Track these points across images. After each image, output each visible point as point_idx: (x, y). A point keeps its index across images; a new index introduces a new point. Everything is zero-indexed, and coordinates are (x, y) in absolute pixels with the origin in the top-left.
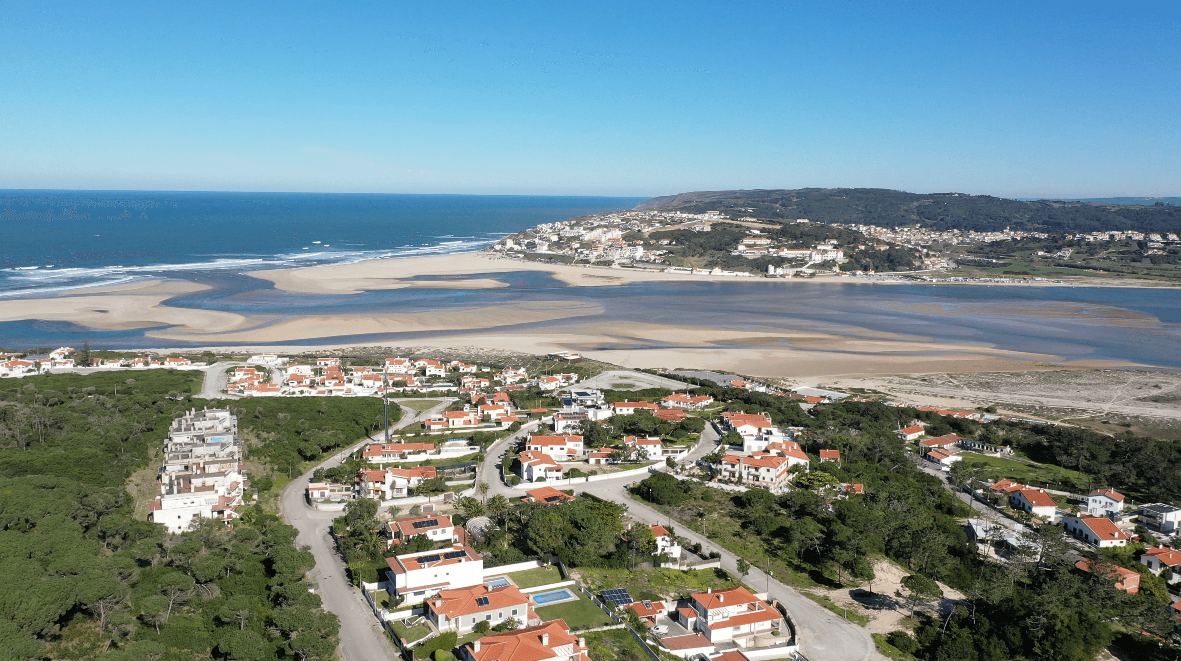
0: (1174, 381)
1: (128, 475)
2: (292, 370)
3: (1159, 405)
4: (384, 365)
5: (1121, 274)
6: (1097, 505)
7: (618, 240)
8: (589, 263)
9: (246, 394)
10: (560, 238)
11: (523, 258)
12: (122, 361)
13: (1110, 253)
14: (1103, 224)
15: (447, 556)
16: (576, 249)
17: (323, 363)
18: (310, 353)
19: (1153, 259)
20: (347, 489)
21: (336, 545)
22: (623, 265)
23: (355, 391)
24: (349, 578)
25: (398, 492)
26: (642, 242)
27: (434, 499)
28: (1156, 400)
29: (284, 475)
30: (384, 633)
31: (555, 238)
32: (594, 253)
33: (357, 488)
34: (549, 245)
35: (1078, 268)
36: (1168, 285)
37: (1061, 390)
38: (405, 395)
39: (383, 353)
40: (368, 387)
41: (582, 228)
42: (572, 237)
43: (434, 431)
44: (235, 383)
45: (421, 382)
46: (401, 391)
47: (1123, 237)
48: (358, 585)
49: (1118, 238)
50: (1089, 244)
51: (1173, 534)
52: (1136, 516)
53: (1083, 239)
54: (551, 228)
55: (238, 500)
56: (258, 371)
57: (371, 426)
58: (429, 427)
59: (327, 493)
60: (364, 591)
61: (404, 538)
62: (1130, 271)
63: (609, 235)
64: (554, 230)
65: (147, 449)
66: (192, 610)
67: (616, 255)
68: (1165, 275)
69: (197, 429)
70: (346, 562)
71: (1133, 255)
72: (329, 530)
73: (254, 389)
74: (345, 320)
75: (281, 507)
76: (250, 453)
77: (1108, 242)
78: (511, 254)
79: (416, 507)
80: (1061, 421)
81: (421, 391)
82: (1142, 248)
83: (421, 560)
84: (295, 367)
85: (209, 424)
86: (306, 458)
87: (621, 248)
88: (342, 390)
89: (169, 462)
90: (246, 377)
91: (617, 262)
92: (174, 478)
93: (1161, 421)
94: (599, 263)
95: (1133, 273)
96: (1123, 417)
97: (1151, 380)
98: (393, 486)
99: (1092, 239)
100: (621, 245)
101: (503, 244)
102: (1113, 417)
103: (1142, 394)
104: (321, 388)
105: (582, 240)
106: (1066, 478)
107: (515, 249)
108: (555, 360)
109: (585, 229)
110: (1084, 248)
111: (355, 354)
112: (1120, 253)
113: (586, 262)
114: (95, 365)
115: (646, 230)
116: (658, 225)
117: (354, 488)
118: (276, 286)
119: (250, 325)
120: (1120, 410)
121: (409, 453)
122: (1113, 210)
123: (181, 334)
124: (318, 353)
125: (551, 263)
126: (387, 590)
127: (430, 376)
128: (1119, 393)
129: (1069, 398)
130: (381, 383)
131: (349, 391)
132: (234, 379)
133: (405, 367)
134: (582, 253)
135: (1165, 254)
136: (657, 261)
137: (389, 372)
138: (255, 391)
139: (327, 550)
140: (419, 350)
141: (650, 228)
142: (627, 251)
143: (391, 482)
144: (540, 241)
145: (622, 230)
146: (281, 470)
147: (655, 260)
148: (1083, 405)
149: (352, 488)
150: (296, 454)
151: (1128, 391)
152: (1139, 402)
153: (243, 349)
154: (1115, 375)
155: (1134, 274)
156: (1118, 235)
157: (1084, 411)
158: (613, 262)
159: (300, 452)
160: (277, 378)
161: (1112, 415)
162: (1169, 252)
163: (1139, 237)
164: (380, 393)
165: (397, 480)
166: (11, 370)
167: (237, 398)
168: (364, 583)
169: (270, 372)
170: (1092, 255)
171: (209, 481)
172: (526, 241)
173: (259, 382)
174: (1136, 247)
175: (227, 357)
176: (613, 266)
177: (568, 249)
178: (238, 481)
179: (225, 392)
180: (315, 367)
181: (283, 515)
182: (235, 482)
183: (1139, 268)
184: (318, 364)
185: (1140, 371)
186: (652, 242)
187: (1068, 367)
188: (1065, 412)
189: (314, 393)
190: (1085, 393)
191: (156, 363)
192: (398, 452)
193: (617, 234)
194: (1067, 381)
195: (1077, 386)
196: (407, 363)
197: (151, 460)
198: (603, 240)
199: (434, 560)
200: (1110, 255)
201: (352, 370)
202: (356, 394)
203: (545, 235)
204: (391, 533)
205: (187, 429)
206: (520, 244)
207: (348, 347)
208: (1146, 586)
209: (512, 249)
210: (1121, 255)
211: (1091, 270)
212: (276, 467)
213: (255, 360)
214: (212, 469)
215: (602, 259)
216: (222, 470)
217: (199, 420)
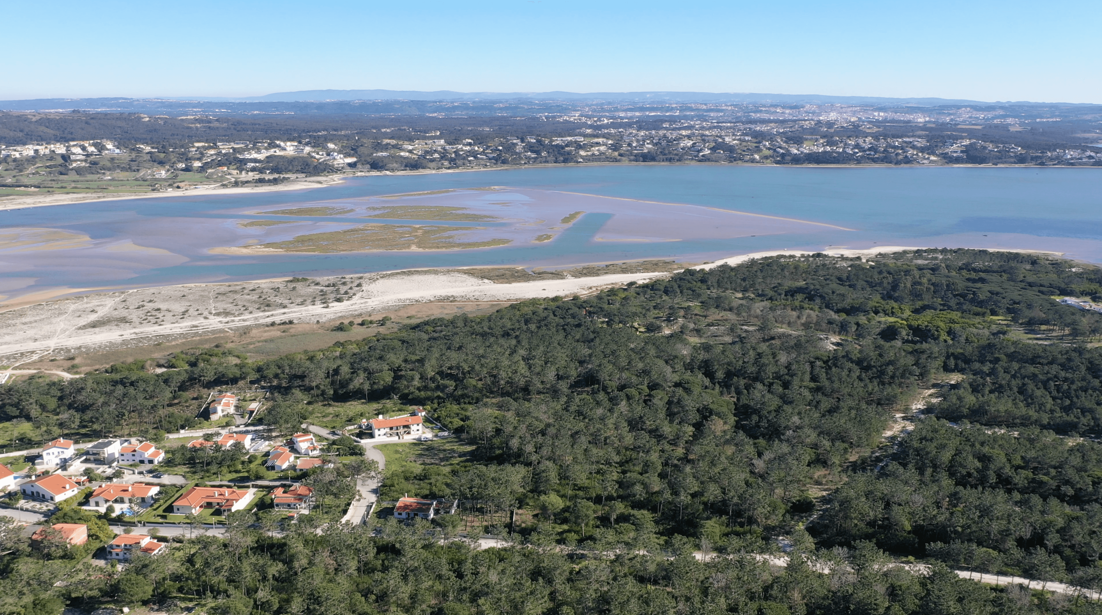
0: (107, 303)
3: (97, 330)
5: (50, 189)
6: (51, 457)
13: (38, 168)
14: (27, 134)
19: (78, 171)
28: (94, 325)
35: (9, 186)
36: (94, 198)
37: (8, 334)
47: (47, 151)
49: (42, 153)
50: (15, 160)
51: (115, 464)
52: (84, 457)
53: (8, 156)
62: (59, 185)
68: (91, 187)
71: (60, 169)
77: (33, 157)
80: (13, 369)
82: (66, 161)
93: (100, 347)
95: (62, 187)
96: (68, 350)
97: (88, 305)
99: (17, 155)
102: (59, 352)
103: (83, 321)
106: (22, 434)
110: (12, 165)
112: (47, 167)
120: (65, 344)
122: (34, 119)
128: (62, 325)
129: (17, 342)
135: (88, 165)
148: (31, 346)
151: (69, 321)
152: (81, 331)
154: (56, 307)
155: (63, 189)
156: (43, 150)
157: (33, 352)
161: (58, 350)
162: (91, 163)
163: (60, 149)
170: (21, 171)
174: (61, 161)
183: (66, 182)
185: (79, 297)
187: (12, 305)
188: (14, 358)
190: (31, 333)
194: (13, 322)
195: (23, 326)
200: (39, 170)
208: (93, 532)
210: (48, 169)
211: (22, 188)
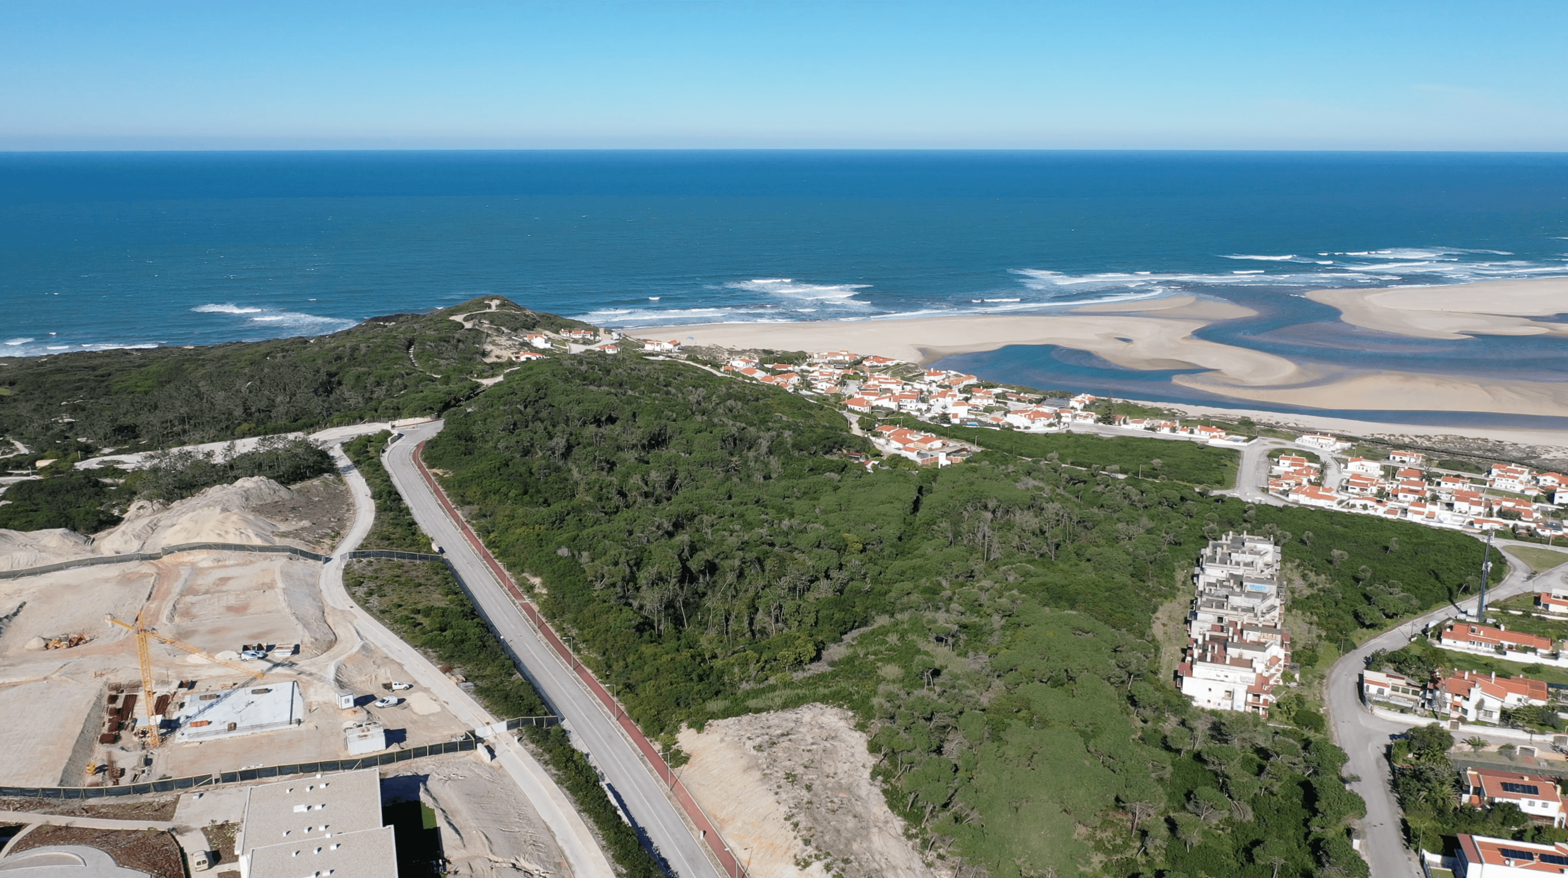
1: (1155, 610)
2: (1354, 466)
4: (1489, 472)
9: (1292, 497)
12: (1147, 423)
15: (1546, 858)
17: (1398, 458)
18: (1381, 436)
20: (1415, 693)
21: (1392, 778)
23: (1441, 518)
24: (1405, 834)
25: (1485, 715)
27: (1537, 738)
29: (1333, 646)
33: (1429, 696)
38: (1514, 534)
39: (1489, 450)
40: (1460, 512)
43: (1553, 614)
44: (1278, 477)
45: (1545, 513)
46: (1511, 526)
48: (1416, 851)
55: (1276, 680)
56: (1310, 461)
57: (1460, 586)
58: (1546, 606)
59: (1387, 691)
60: (1422, 861)
61: (1486, 798)
65: (1174, 571)
66: (1221, 826)
69: (1233, 563)
70: (1404, 810)
72: (1384, 750)
73: (1303, 493)
74: (1437, 385)
75: (1326, 697)
76: (1293, 605)
79: (1507, 748)
81: (1542, 533)
83: (1509, 853)
84: (1358, 463)
85: (1248, 558)
86: (1363, 625)
88: (1422, 513)
89: (1202, 608)
90: (1292, 469)
92: (1207, 639)
98: (1480, 706)
104: (1392, 504)
111: (1446, 445)
114: (1117, 423)
117: (1425, 693)
118: (1342, 317)
119: (1303, 380)
121: (1510, 648)
123: (1215, 383)
124: (1392, 438)
126: (1454, 872)
127: (1560, 504)
130: (1481, 509)
131: (1431, 516)
132: (1277, 470)
133: (1521, 483)
137: (1495, 486)
138: (1303, 496)
139: (1381, 783)
140: (1548, 452)
143: (1478, 699)
146: (1330, 639)
149: (1421, 693)
150: (1350, 618)
153: (1291, 419)
159: (1356, 616)
160: (1333, 478)
164: (1477, 526)
165: (1486, 698)
166: (1033, 423)
167: (1280, 504)
168: (1424, 852)
169: (1324, 466)
171: (1248, 654)
173: (1309, 481)
175: (1271, 430)
178: (1280, 657)
179: (1265, 490)
180: (1386, 463)
181: (1327, 711)
182: (1276, 657)
184: (1391, 458)
189: (1380, 511)
191: (1185, 430)
192: (1493, 642)
196: (1526, 476)
197: (1179, 590)
199: (1524, 858)
201: (1440, 476)
202: (1441, 522)
204: (1469, 787)
205: (1223, 562)
207: (1437, 432)
212: (1324, 634)
213: (1307, 442)
214: (1251, 636)
216: (1263, 640)
217: (1237, 552)
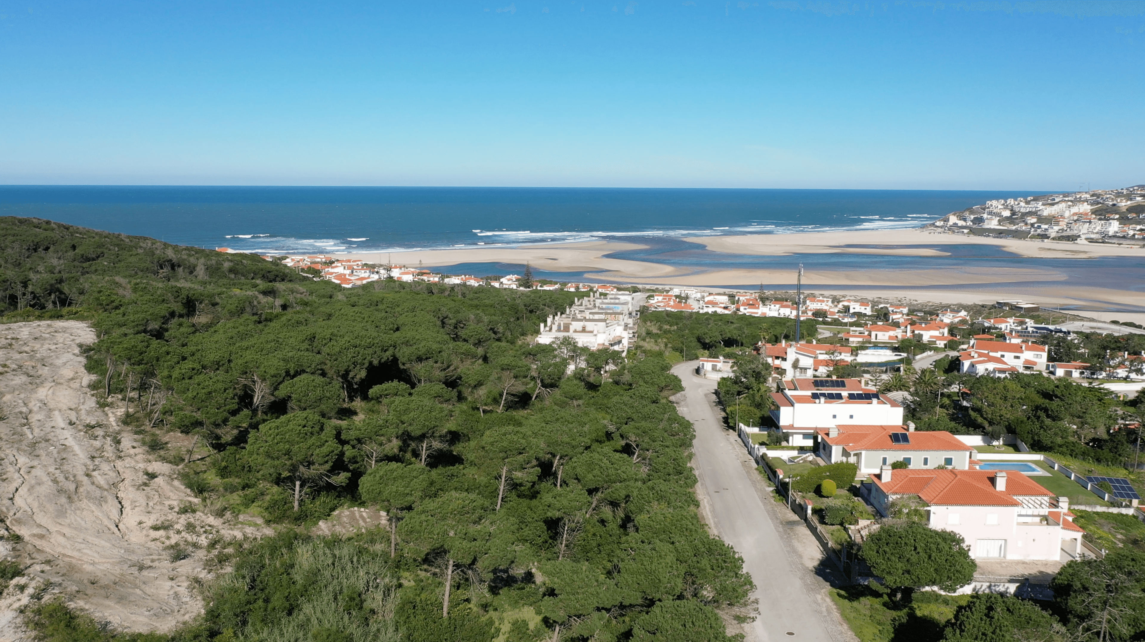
7: (1087, 214)
8: (1048, 238)
9: (661, 309)
10: (1013, 213)
11: (968, 233)
15: (853, 397)
16: (1032, 225)
18: (731, 293)
21: (717, 400)
22: (1091, 241)
24: (725, 424)
25: (801, 373)
26: (1117, 216)
29: (678, 354)
30: (756, 469)
31: (1007, 213)
32: (1055, 227)
34: (999, 221)
38: (824, 322)
41: (1041, 203)
42: (1027, 213)
43: (852, 343)
46: (820, 320)
48: (734, 429)
54: (1003, 205)
58: (847, 340)
59: (719, 365)
60: (739, 433)
63: (1075, 210)
64: (1006, 207)
67: (1083, 229)
70: (725, 411)
72: (713, 391)
74: (770, 273)
78: (954, 229)
81: (842, 321)
83: (815, 396)
86: (705, 346)
87: (1090, 222)
88: (757, 313)
91: (1083, 237)
94: (1060, 238)
98: (795, 365)
100: (1090, 219)
101: (947, 220)
105: (1040, 215)
107: (960, 225)
108: (1004, 308)
109: (1043, 205)
111: (776, 296)
113: (1044, 236)
114: (534, 287)
115: (1123, 204)
116: (1139, 199)
118: (707, 248)
119: (677, 273)
125: (1001, 238)
126: (769, 433)
127: (854, 313)
131: (764, 314)
133: (827, 305)
134: (1039, 227)
136: (1136, 236)
137: (809, 308)
138: (669, 308)
139: (706, 402)
141: (1129, 202)
142: (1098, 226)
143: (794, 359)
144: (989, 216)
145: (1092, 204)
147: (1134, 235)
150: (694, 340)
153: (666, 287)
158: (1079, 236)
159: (699, 339)
160: (693, 302)
165: (800, 357)
167: (650, 311)
168: (742, 428)
172: (972, 217)
173: (674, 304)
176: (1079, 241)
177: (1022, 224)
186: (1130, 216)
189: (726, 312)
193: (1086, 208)
196: (830, 303)
198: (1067, 214)
199: (834, 398)
203: (995, 211)
206: (965, 220)
207: (769, 291)
209: (955, 224)
212: (670, 347)
215: (1064, 234)
